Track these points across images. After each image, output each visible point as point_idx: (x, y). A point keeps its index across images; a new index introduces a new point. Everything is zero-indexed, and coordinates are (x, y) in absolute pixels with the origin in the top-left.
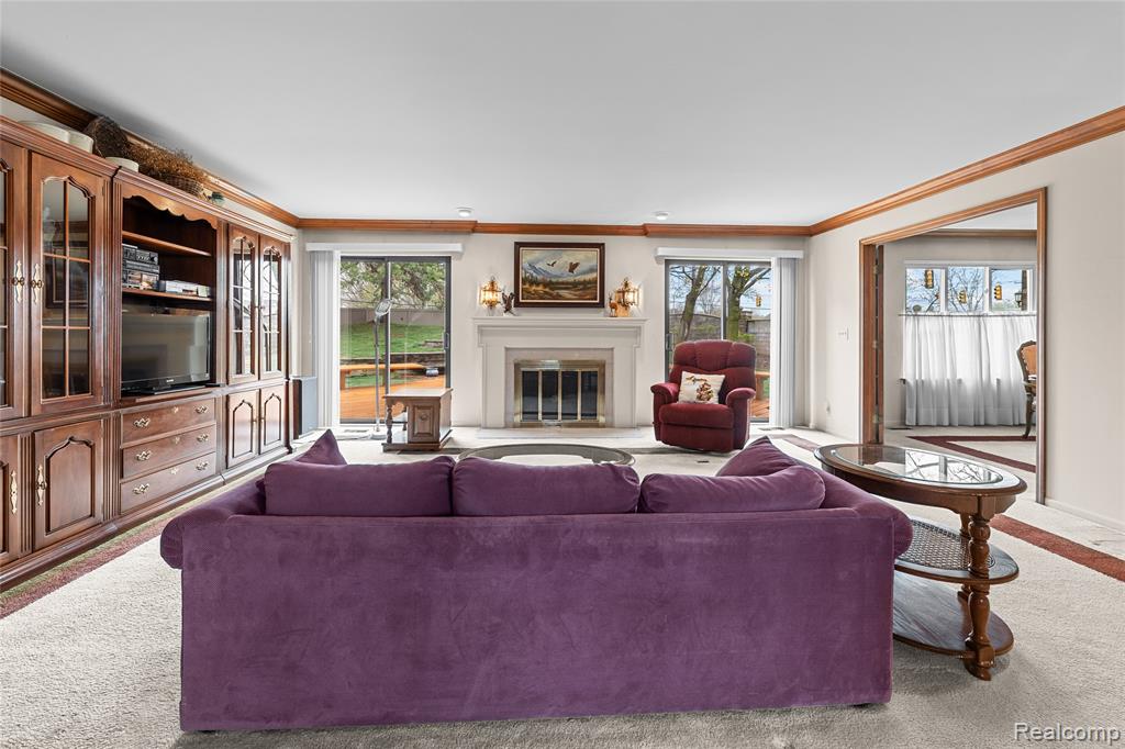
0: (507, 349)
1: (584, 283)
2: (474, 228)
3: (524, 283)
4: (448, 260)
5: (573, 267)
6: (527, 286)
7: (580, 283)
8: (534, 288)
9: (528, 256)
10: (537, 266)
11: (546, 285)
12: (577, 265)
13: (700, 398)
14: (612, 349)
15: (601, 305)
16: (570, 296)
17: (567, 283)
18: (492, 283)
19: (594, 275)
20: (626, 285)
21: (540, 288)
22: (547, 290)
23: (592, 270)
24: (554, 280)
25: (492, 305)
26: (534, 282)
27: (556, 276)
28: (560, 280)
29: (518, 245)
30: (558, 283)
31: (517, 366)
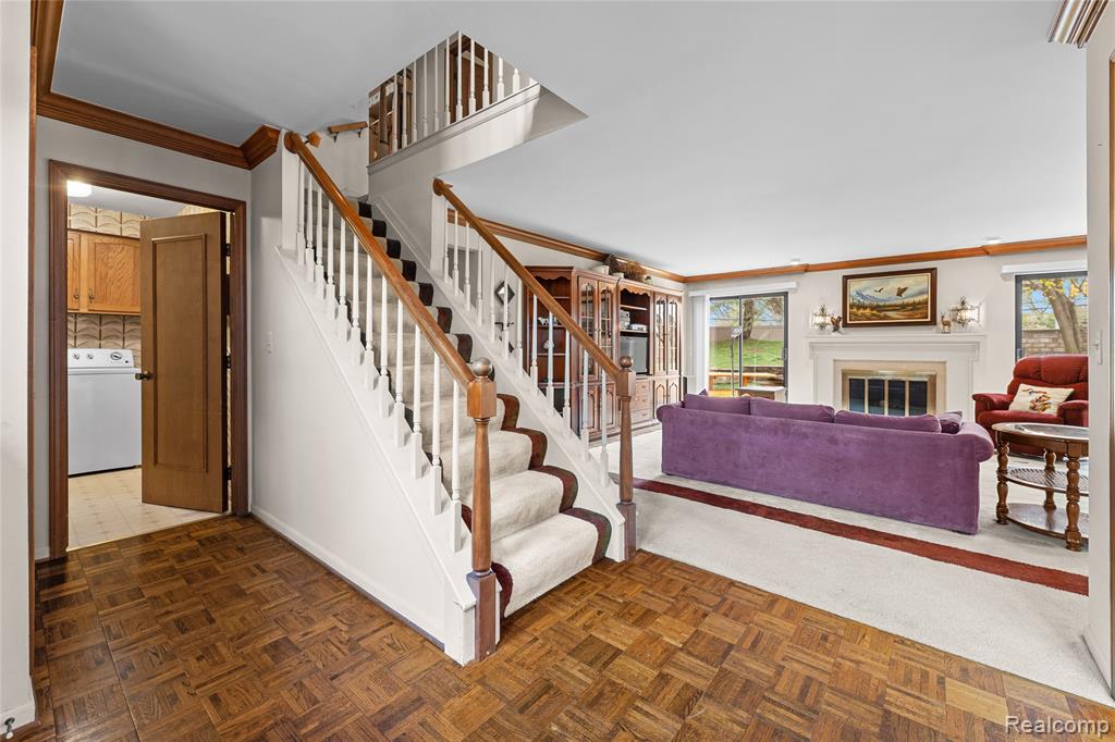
0: (835, 361)
1: (914, 304)
2: (807, 269)
3: (851, 307)
4: (786, 294)
5: (900, 292)
6: (855, 310)
7: (908, 305)
8: (861, 311)
9: (854, 286)
10: (864, 293)
11: (872, 308)
12: (905, 289)
13: (1033, 408)
14: (945, 363)
15: (933, 322)
16: (897, 316)
17: (895, 306)
18: (823, 310)
19: (925, 297)
20: (963, 303)
21: (868, 311)
22: (875, 312)
23: (922, 293)
24: (881, 304)
25: (822, 326)
26: (859, 307)
27: (882, 301)
28: (887, 303)
29: (846, 278)
30: (884, 306)
31: (844, 374)
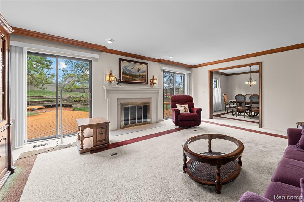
0: (118, 99)
1: (142, 76)
2: (103, 49)
3: (123, 74)
4: (90, 61)
5: (139, 70)
6: (124, 75)
8: (126, 76)
9: (124, 64)
10: (127, 68)
11: (130, 75)
12: (140, 69)
14: (151, 98)
15: (147, 83)
16: (138, 80)
17: (137, 75)
18: (111, 73)
20: (154, 77)
21: (128, 76)
22: (131, 77)
23: (144, 72)
24: (133, 74)
25: (110, 82)
26: (126, 74)
27: (133, 73)
28: (135, 74)
29: (121, 60)
30: (134, 75)
